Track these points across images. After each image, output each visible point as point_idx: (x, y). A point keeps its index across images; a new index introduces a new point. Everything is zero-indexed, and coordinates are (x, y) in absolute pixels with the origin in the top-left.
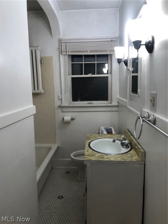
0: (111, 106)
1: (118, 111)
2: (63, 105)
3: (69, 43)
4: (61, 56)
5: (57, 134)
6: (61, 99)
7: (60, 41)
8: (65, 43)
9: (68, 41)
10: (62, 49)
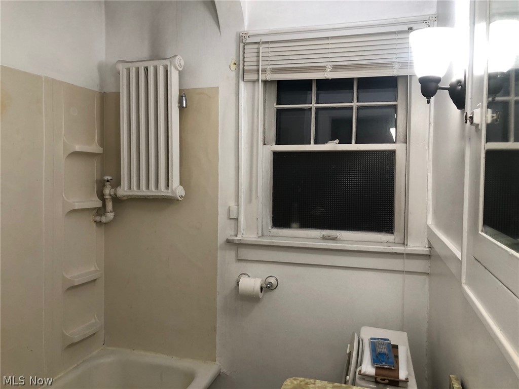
0: (403, 254)
1: (427, 274)
2: (239, 237)
3: (267, 45)
4: (242, 84)
5: (218, 329)
6: (237, 219)
7: (242, 41)
8: (256, 46)
9: (265, 39)
10: (246, 64)
